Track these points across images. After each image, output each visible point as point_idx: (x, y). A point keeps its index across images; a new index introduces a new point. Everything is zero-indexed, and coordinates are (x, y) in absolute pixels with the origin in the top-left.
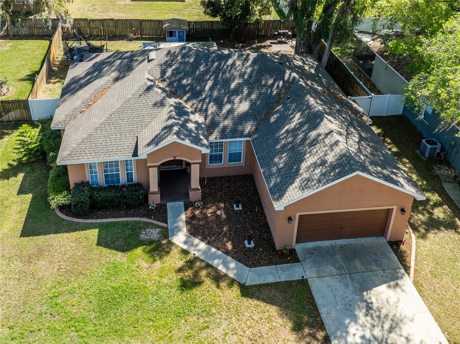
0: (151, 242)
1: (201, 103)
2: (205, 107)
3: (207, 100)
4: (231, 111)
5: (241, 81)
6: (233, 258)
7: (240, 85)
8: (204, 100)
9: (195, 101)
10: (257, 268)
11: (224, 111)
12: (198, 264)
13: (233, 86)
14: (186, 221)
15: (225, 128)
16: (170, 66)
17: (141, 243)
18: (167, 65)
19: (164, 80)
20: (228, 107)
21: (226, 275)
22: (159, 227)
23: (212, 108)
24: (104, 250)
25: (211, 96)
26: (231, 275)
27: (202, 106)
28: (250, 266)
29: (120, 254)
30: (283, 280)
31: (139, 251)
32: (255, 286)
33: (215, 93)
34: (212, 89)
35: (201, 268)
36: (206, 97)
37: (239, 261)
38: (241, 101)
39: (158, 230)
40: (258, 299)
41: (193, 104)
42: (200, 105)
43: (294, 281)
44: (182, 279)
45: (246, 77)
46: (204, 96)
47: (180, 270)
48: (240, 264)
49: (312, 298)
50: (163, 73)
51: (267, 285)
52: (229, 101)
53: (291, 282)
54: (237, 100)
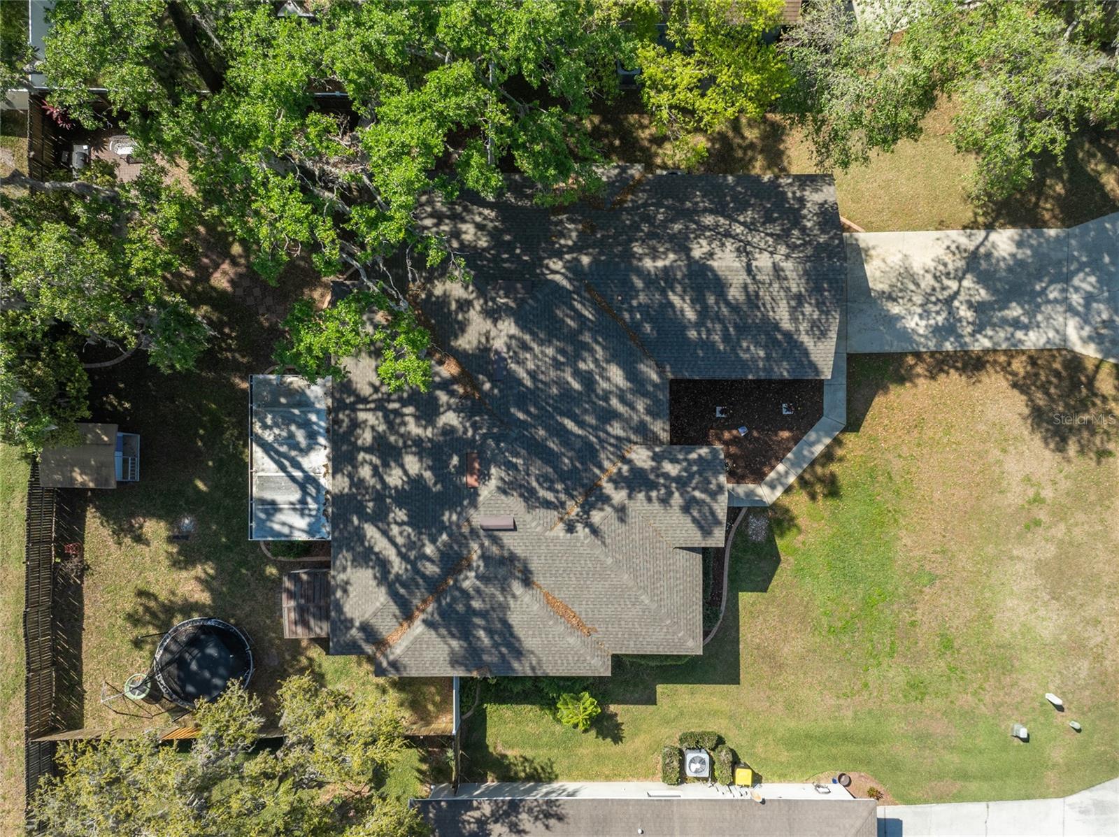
0: (770, 529)
1: (606, 445)
2: (612, 441)
3: (602, 434)
4: (622, 400)
5: (568, 370)
6: (805, 433)
7: (577, 373)
8: (601, 441)
9: (602, 456)
10: (825, 406)
11: (621, 408)
12: (807, 476)
13: (576, 386)
14: (738, 483)
15: (649, 411)
16: (532, 492)
17: (771, 541)
18: (529, 496)
19: (563, 504)
20: (614, 402)
21: (828, 447)
22: (746, 518)
23: (616, 429)
24: (774, 583)
25: (595, 428)
26: (828, 441)
27: (611, 445)
28: (821, 415)
29: (782, 565)
30: (844, 382)
31: (780, 543)
32: (848, 414)
33: (590, 419)
34: (581, 424)
35: (814, 474)
36: (597, 437)
37: (812, 426)
38: (608, 379)
39: (751, 519)
40: (864, 415)
41: (608, 458)
42: (609, 447)
43: (848, 369)
44: (825, 496)
45: (562, 359)
46: (594, 440)
47: (813, 497)
48: (817, 425)
49: (870, 355)
50: (547, 505)
51: (849, 401)
52: (606, 398)
53: (848, 373)
54: (604, 385)
